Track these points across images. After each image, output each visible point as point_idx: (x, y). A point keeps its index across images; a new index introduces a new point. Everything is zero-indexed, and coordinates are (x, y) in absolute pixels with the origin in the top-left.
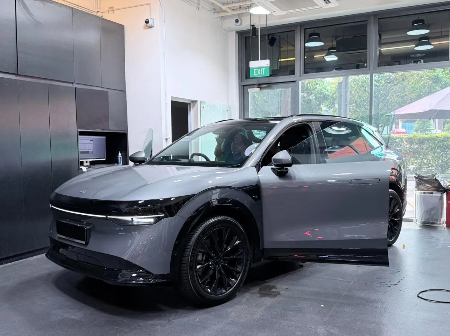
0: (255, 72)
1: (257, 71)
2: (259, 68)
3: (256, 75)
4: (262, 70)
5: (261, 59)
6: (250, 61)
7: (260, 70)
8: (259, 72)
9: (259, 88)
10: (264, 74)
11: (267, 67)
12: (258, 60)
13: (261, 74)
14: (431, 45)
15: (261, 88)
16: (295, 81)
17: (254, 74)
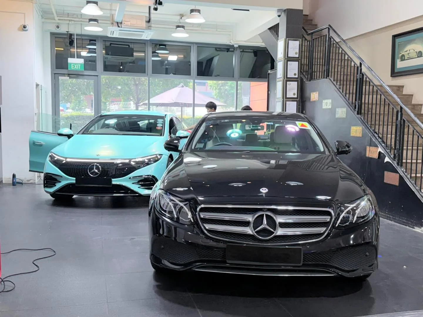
0: (72, 66)
1: (74, 65)
2: (76, 64)
3: (73, 68)
4: (78, 66)
5: (77, 58)
6: (68, 57)
7: (77, 66)
8: (76, 67)
9: (68, 77)
10: (79, 68)
11: (82, 64)
12: (75, 58)
13: (78, 68)
14: (159, 57)
15: (70, 78)
16: (97, 76)
17: (72, 68)
